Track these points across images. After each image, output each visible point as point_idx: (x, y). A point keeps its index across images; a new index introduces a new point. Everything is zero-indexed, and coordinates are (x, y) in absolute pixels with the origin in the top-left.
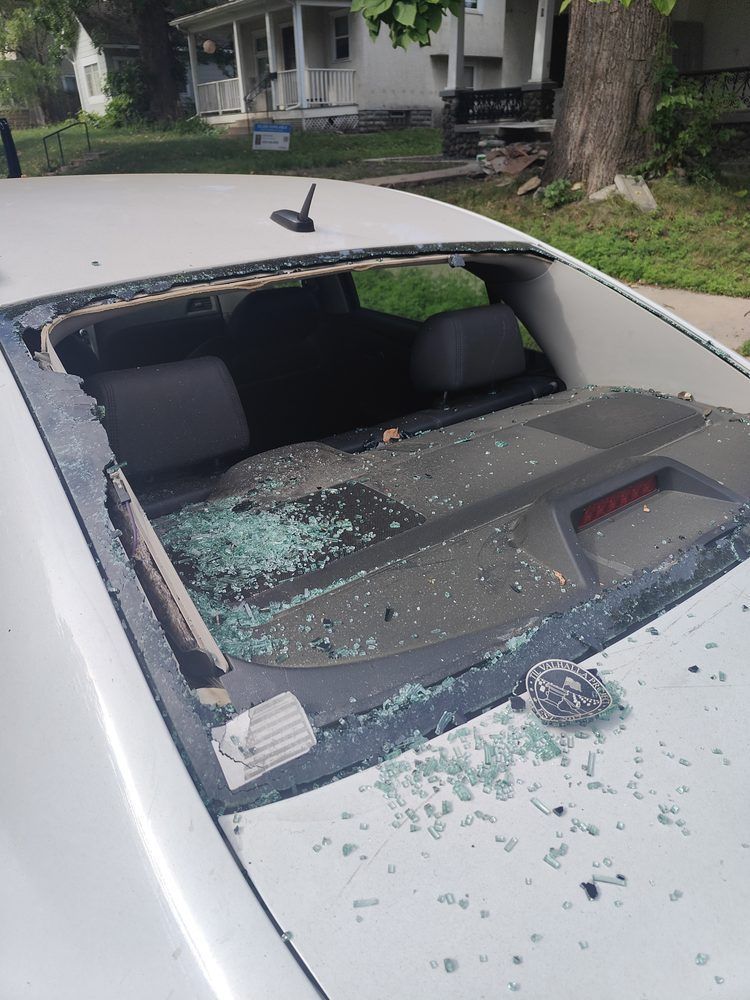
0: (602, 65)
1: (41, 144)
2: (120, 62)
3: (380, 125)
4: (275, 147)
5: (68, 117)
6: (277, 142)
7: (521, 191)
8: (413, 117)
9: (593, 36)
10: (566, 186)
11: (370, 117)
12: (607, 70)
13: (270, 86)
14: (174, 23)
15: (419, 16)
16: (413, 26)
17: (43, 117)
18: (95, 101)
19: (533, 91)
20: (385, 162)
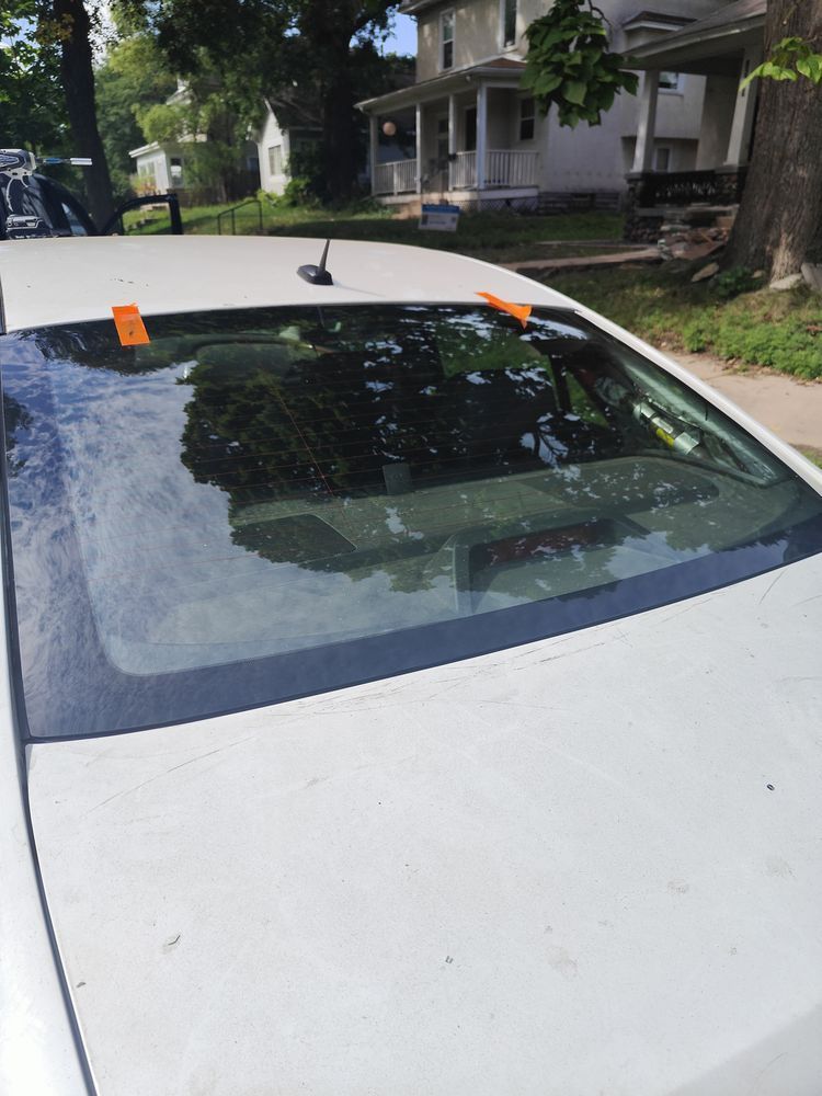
0: (793, 146)
1: (216, 222)
2: (303, 143)
3: (560, 208)
4: (442, 228)
5: (247, 195)
6: (443, 223)
7: (696, 278)
8: (598, 200)
9: (784, 115)
10: (745, 274)
11: (551, 199)
12: (798, 151)
13: (448, 168)
14: (360, 105)
15: (588, 95)
16: (581, 104)
17: (224, 195)
18: (275, 180)
19: (728, 173)
20: (559, 245)
